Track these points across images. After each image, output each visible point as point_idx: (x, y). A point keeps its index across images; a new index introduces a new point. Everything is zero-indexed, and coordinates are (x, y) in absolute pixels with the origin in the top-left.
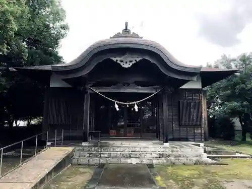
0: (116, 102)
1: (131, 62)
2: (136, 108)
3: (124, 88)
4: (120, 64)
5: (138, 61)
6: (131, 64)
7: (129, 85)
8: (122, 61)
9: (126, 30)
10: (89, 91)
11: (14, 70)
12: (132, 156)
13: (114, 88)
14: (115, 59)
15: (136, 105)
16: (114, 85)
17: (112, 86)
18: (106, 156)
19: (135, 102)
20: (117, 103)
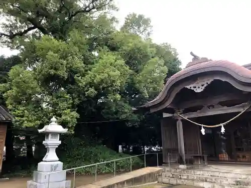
0: (202, 125)
1: (202, 85)
2: (223, 130)
3: (209, 111)
4: (193, 90)
5: (209, 83)
6: (203, 88)
7: (213, 107)
8: (195, 87)
9: (195, 58)
10: (180, 119)
11: (135, 109)
12: (208, 180)
13: (200, 113)
14: (188, 87)
15: (223, 127)
16: (200, 109)
17: (198, 111)
18: (185, 177)
19: (222, 125)
20: (204, 127)
